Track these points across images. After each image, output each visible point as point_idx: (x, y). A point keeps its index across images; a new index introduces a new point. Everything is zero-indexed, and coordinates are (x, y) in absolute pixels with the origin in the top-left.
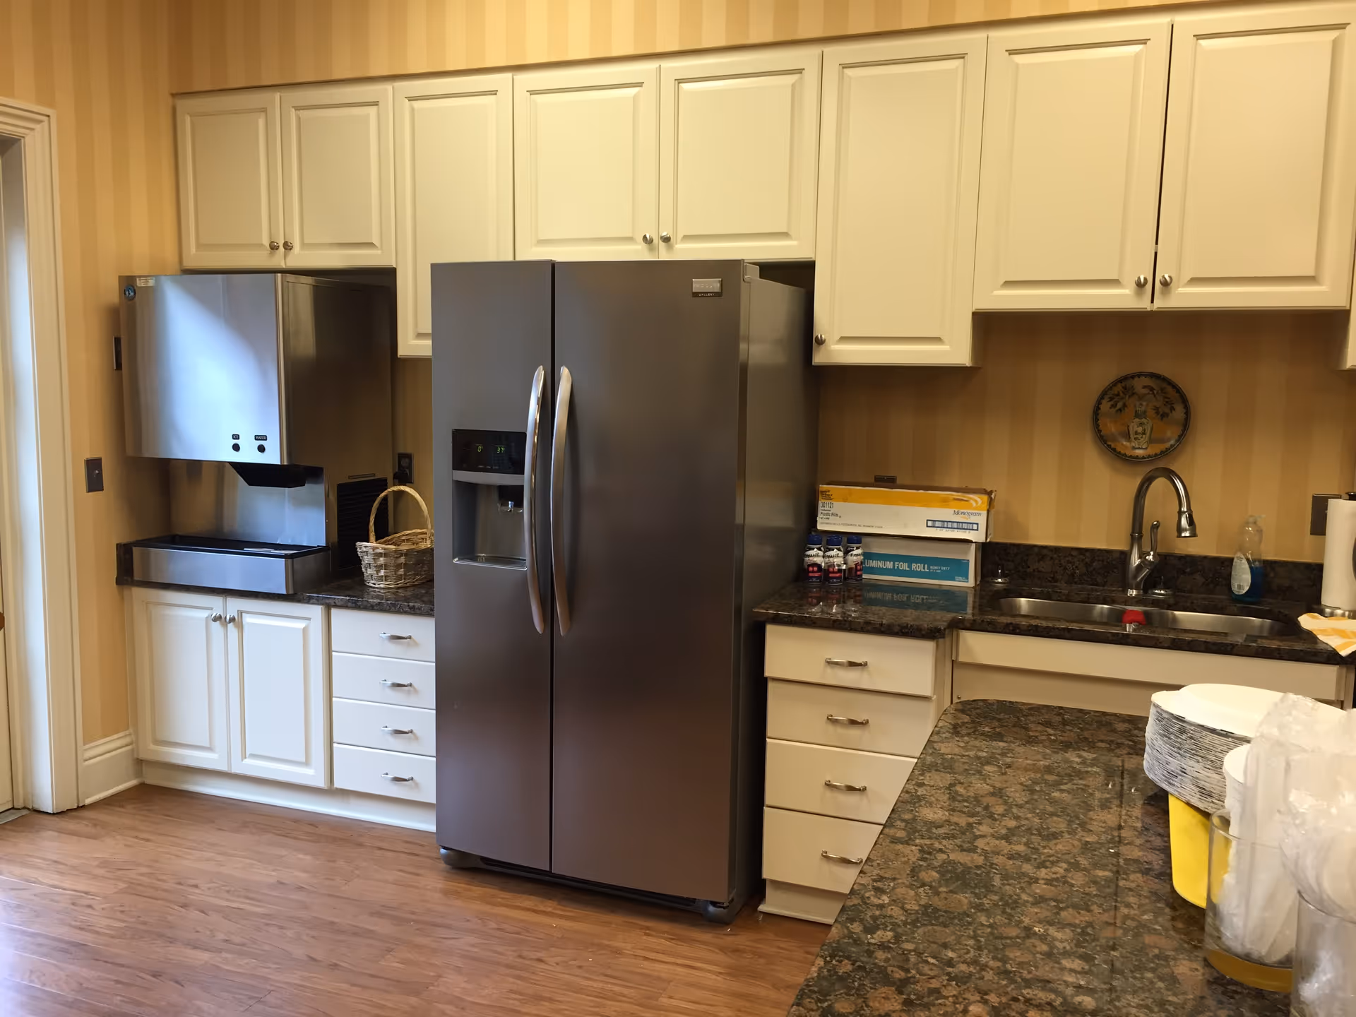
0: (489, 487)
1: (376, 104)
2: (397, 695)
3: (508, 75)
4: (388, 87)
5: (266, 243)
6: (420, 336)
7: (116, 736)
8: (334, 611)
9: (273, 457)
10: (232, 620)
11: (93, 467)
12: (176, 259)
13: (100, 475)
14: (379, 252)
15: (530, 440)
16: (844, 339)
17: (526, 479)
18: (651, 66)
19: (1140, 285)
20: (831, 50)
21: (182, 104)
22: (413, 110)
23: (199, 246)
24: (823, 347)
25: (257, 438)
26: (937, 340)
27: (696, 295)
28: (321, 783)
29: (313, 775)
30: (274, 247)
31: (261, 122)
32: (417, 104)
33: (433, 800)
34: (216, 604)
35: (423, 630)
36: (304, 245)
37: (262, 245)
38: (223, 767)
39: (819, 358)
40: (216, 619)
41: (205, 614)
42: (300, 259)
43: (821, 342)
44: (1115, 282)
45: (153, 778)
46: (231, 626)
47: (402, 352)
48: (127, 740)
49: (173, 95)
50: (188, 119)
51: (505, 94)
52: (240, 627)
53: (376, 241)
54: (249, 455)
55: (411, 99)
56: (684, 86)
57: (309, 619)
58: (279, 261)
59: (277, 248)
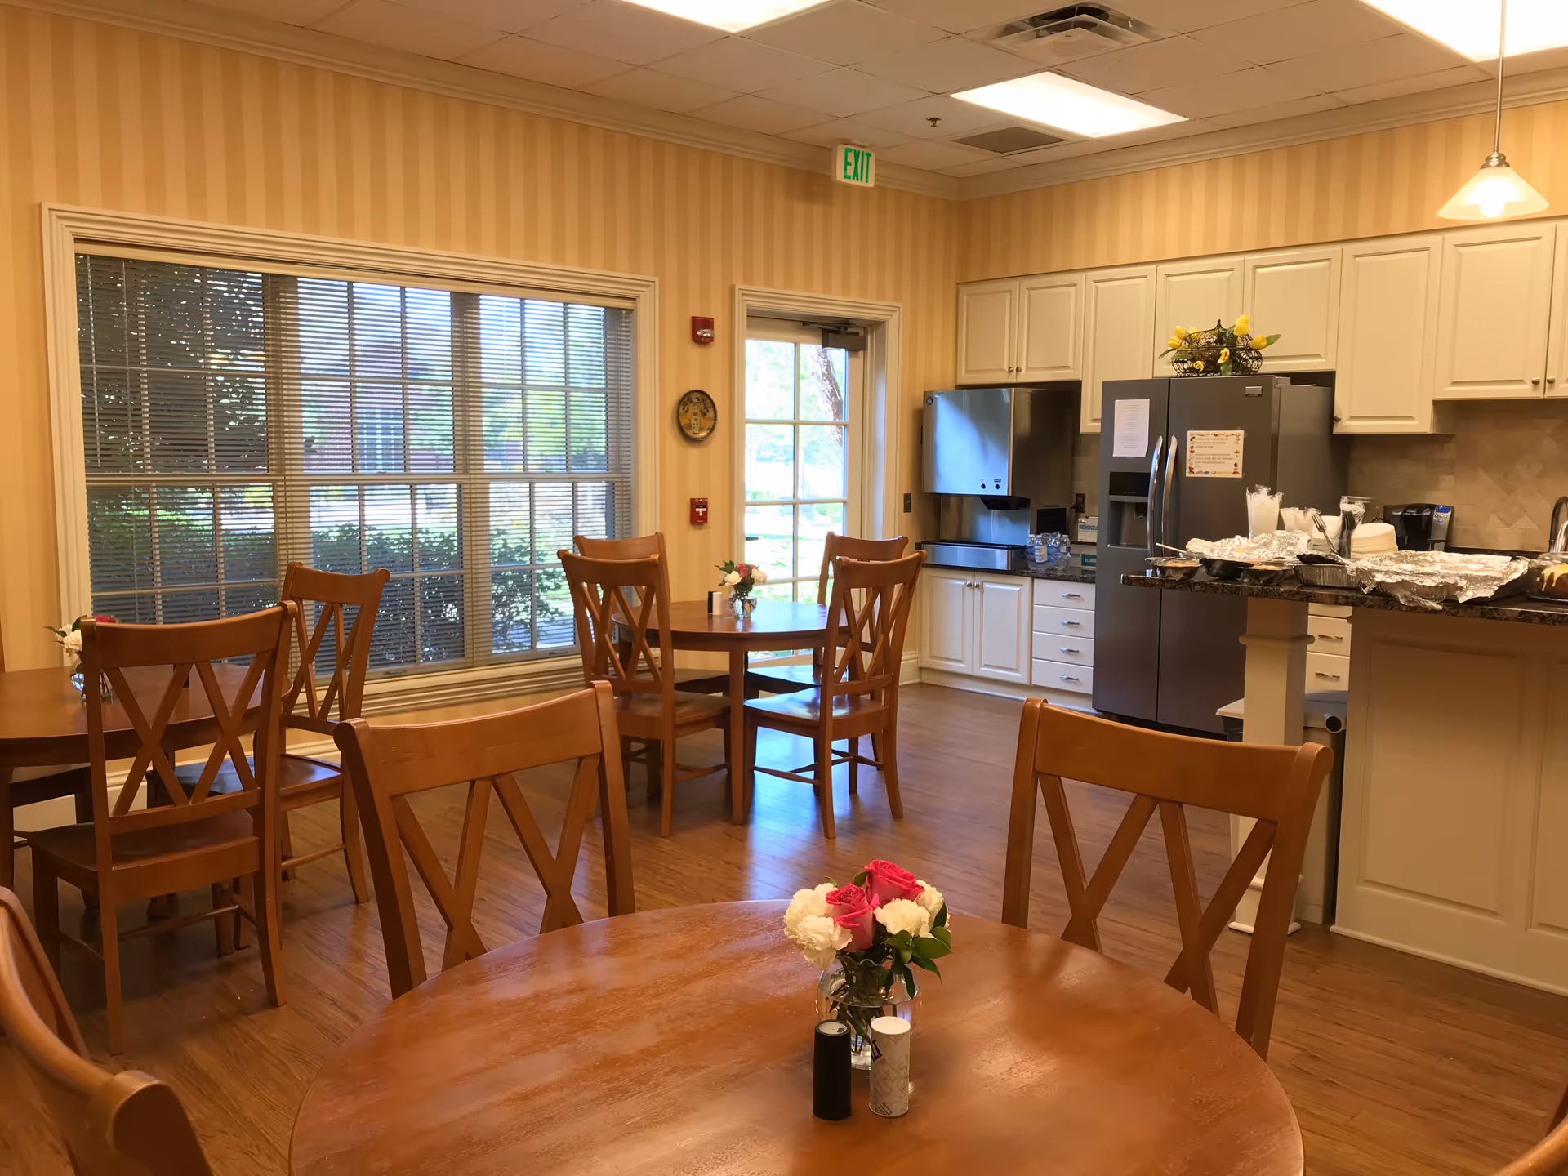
0: (1129, 504)
1: (1075, 285)
2: (1069, 630)
3: (1154, 266)
4: (1083, 275)
5: (1006, 368)
6: (1095, 420)
7: (909, 652)
8: (1035, 580)
9: (1004, 491)
10: (978, 586)
11: (907, 497)
12: (953, 380)
13: (910, 503)
14: (1072, 371)
15: (1153, 480)
16: (1352, 418)
17: (1149, 500)
18: (1239, 258)
19: (1536, 383)
20: (1348, 247)
21: (963, 290)
22: (1096, 287)
23: (967, 371)
24: (1340, 422)
25: (996, 480)
26: (1410, 418)
27: (1247, 395)
28: (1025, 681)
29: (1020, 677)
30: (1010, 371)
31: (1008, 298)
32: (1099, 284)
33: (1090, 691)
34: (970, 579)
35: (1088, 592)
36: (1028, 369)
37: (1003, 370)
38: (969, 672)
39: (1338, 429)
40: (969, 585)
41: (963, 583)
42: (1024, 377)
43: (1338, 420)
44: (1521, 382)
45: (928, 678)
46: (976, 590)
47: (1083, 430)
48: (915, 656)
49: (958, 284)
50: (965, 298)
51: (1152, 277)
52: (982, 592)
53: (1070, 365)
54: (991, 491)
55: (1096, 282)
56: (1260, 270)
57: (1022, 585)
58: (1012, 379)
59: (1013, 371)
